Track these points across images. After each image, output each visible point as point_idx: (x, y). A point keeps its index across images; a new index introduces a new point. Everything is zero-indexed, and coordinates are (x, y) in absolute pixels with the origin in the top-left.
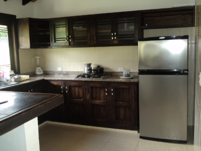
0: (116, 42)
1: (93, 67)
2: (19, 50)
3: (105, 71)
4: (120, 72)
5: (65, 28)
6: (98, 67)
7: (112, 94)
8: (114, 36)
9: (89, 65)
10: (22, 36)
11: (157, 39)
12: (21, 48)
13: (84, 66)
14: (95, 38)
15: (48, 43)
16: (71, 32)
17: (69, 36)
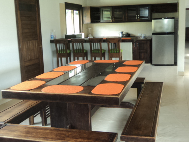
0: (139, 20)
1: (124, 33)
2: (83, 24)
3: (131, 35)
4: (139, 36)
5: (110, 12)
6: (127, 33)
7: (138, 46)
8: (137, 17)
9: (122, 32)
10: (85, 16)
11: (161, 19)
12: (84, 23)
13: (119, 33)
14: (127, 18)
15: (99, 20)
16: (113, 14)
17: (112, 17)
